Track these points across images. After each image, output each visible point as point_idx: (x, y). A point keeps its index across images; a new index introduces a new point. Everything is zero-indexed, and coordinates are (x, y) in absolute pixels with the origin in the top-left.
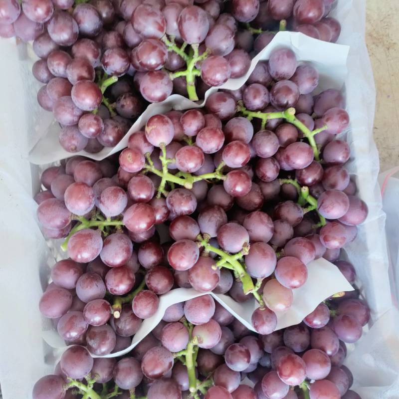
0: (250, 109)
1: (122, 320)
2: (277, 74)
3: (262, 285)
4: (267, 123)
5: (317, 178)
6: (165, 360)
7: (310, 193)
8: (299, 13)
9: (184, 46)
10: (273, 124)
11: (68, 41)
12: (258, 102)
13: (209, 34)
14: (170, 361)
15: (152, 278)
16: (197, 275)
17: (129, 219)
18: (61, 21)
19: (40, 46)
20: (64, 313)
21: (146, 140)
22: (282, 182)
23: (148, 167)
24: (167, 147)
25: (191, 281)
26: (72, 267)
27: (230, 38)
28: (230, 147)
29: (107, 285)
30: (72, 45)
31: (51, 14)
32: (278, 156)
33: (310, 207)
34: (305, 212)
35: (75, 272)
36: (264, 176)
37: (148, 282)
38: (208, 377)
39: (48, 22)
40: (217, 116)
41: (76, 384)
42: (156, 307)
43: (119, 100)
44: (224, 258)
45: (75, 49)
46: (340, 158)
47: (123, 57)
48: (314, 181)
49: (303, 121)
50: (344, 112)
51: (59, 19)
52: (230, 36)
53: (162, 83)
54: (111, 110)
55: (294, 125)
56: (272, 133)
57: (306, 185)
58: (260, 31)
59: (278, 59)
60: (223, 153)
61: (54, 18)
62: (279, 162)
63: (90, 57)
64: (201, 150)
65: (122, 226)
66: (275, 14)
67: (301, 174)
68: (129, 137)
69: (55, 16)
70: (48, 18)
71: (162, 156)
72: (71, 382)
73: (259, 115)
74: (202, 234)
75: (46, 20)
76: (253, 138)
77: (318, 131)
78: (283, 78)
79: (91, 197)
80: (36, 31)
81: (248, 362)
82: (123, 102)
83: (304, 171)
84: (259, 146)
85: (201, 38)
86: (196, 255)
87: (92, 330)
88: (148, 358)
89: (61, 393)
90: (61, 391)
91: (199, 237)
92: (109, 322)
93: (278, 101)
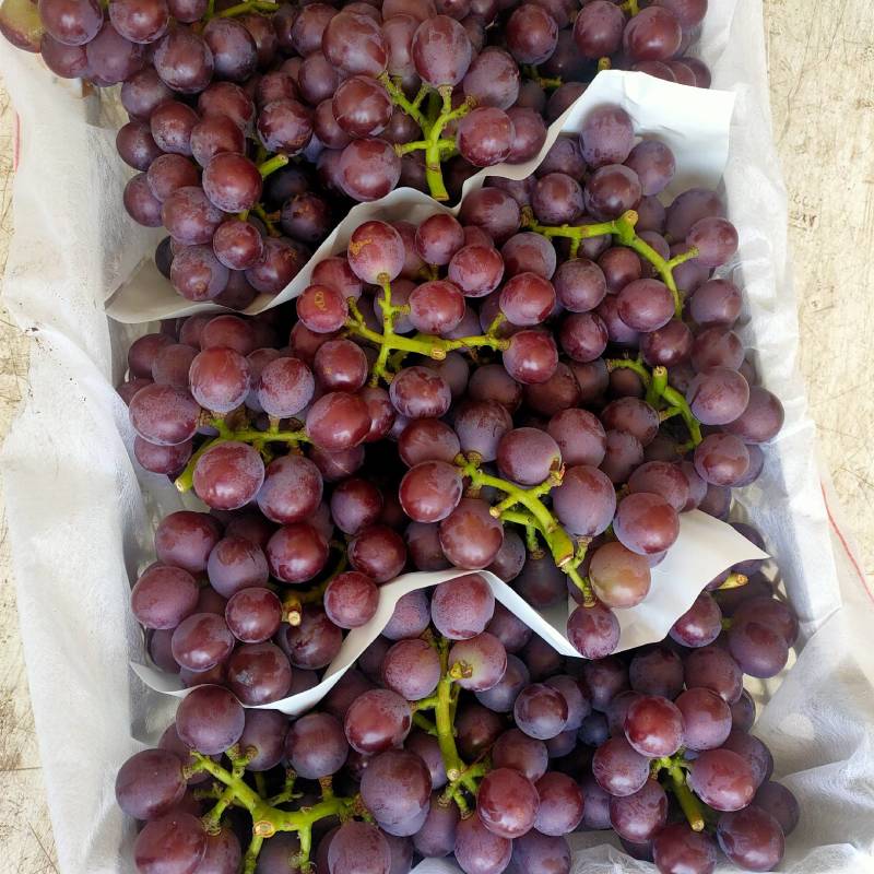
0: (548, 221)
1: (305, 631)
2: (597, 154)
3: (587, 554)
4: (581, 248)
5: (683, 352)
6: (396, 711)
7: (670, 383)
8: (634, 39)
9: (421, 96)
10: (592, 248)
11: (194, 82)
12: (560, 207)
13: (472, 67)
14: (405, 714)
15: (364, 544)
16: (460, 532)
17: (320, 421)
18: (183, 42)
19: (136, 92)
20: (184, 617)
21: (348, 272)
22: (611, 365)
23: (354, 324)
24: (393, 283)
25: (447, 546)
26: (199, 525)
27: (513, 75)
28: (515, 283)
29: (272, 560)
30: (200, 93)
31: (165, 26)
32: (605, 312)
33: (670, 409)
34: (662, 419)
35: (206, 534)
36: (578, 349)
37: (355, 554)
38: (480, 758)
39: (158, 43)
40: (486, 230)
41: (209, 766)
42: (373, 603)
43: (289, 204)
44: (514, 494)
45: (206, 100)
46: (723, 311)
47: (301, 115)
48: (676, 355)
49: (650, 244)
50: (728, 224)
51: (178, 38)
52: (512, 72)
53: (382, 160)
54: (270, 226)
55: (632, 250)
56: (593, 264)
57: (661, 364)
58: (558, 83)
59: (600, 124)
60: (502, 295)
61: (168, 37)
62: (607, 322)
63: (235, 115)
64: (460, 288)
65: (300, 442)
66: (589, 45)
67: (652, 342)
68: (312, 268)
69: (172, 34)
70: (159, 35)
71: (384, 299)
72: (199, 761)
73: (566, 231)
74: (465, 453)
75: (155, 37)
76: (556, 270)
77: (680, 260)
78: (609, 162)
79: (245, 373)
80: (131, 61)
81: (565, 717)
82: (296, 207)
83: (657, 335)
84: (569, 286)
85: (457, 75)
86: (458, 489)
87: (243, 652)
88: (359, 711)
89: (179, 784)
90: (179, 779)
91: (460, 459)
92: (275, 638)
93: (602, 201)
